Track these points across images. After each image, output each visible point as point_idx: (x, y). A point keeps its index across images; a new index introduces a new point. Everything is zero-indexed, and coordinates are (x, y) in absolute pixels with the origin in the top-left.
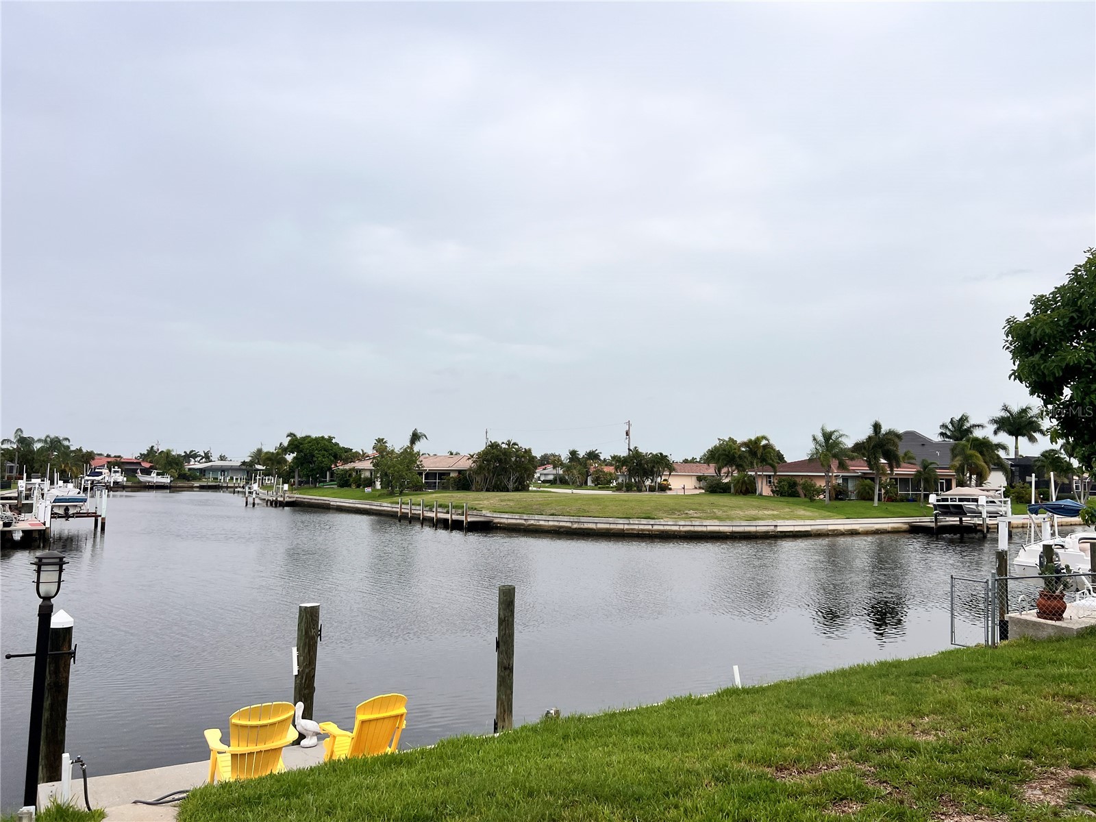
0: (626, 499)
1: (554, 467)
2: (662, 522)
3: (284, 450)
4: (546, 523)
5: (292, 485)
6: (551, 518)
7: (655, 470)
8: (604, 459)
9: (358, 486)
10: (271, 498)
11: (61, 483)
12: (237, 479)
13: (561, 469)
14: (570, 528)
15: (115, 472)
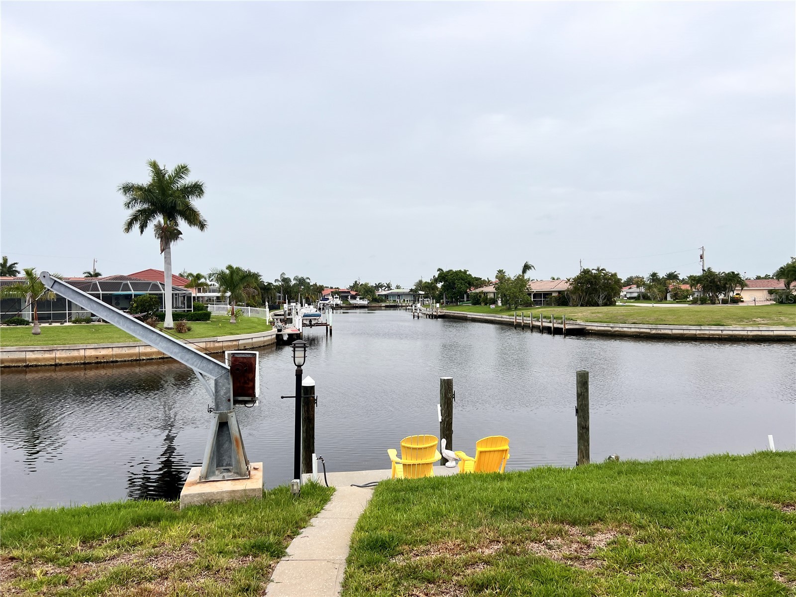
0: (699, 310)
1: (638, 287)
2: (731, 328)
3: (436, 280)
4: (629, 330)
5: (442, 304)
6: (633, 326)
7: (728, 286)
8: (683, 279)
9: (486, 304)
10: (429, 313)
11: (306, 305)
12: (407, 301)
13: (644, 287)
14: (649, 333)
15: (336, 298)
